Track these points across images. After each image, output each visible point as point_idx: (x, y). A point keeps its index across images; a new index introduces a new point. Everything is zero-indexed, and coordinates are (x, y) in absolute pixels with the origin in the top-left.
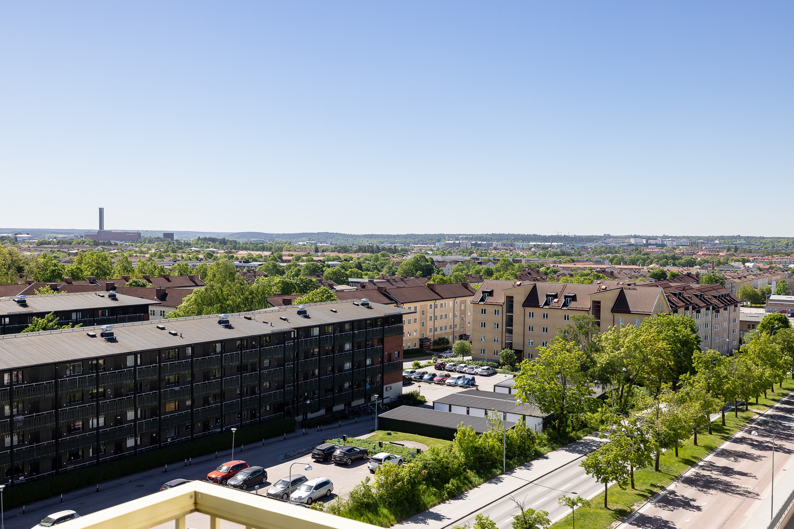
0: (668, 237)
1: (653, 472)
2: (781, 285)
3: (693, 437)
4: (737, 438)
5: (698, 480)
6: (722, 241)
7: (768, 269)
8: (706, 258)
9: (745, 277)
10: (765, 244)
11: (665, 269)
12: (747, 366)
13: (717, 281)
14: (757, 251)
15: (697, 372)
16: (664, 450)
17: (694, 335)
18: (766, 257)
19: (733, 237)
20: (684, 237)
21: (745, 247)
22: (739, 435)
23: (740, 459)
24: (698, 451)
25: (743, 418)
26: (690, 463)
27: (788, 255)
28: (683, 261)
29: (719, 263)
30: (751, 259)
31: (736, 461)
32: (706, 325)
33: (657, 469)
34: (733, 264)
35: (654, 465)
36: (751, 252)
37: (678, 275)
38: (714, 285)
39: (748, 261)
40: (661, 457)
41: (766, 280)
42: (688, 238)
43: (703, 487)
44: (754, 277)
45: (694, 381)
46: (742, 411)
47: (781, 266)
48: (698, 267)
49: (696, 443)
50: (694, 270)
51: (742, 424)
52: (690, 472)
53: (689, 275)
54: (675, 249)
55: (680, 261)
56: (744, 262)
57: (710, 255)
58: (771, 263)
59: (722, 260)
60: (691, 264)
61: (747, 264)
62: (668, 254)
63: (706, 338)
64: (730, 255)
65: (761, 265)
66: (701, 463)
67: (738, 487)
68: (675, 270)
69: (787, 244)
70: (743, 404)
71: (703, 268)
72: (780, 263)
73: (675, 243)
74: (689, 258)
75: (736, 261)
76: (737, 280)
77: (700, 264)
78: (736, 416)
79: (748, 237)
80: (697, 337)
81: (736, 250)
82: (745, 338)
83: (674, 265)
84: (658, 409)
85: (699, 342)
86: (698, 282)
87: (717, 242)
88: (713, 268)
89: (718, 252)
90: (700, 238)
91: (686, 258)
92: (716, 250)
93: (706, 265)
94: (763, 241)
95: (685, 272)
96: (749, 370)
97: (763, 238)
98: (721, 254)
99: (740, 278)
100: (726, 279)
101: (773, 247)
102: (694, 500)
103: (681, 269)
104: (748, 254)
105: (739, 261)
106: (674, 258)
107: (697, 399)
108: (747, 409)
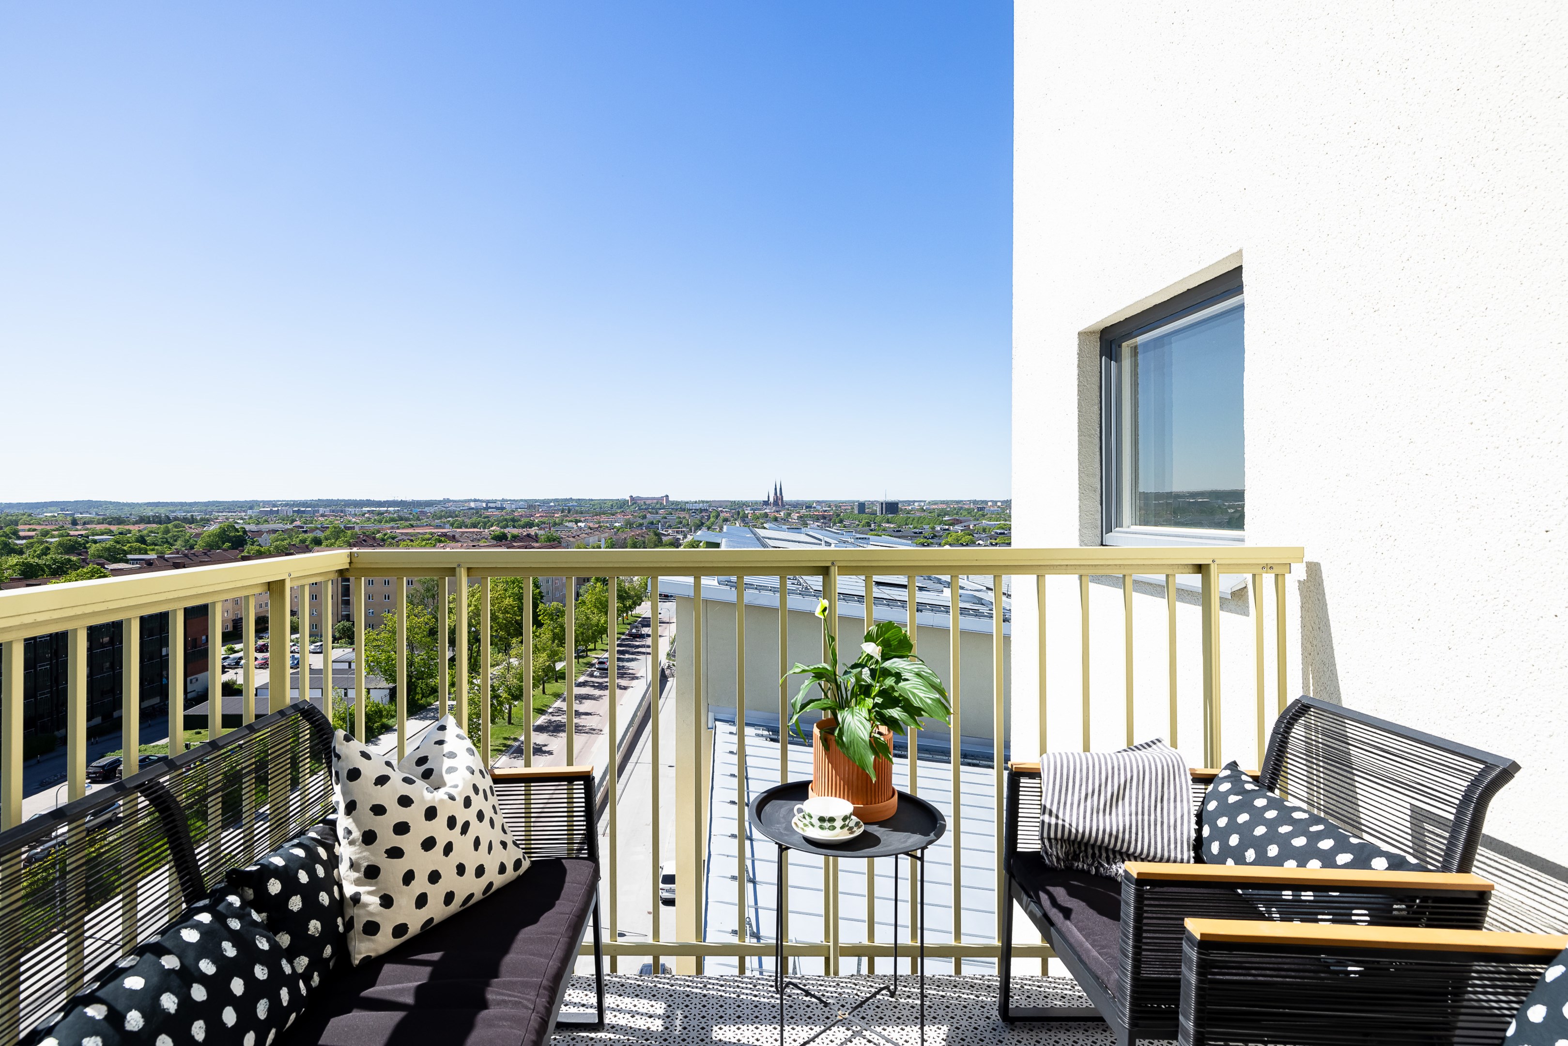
0: (507, 501)
1: (506, 726)
2: (609, 541)
3: (541, 687)
4: (580, 683)
5: (548, 726)
6: (557, 504)
7: (597, 528)
8: (543, 519)
9: (578, 536)
10: (594, 505)
11: (506, 531)
12: (586, 615)
13: (554, 540)
14: (587, 512)
15: (543, 624)
16: (516, 703)
17: (538, 591)
18: (595, 517)
19: (566, 500)
20: (522, 500)
21: (577, 508)
22: (582, 679)
23: (584, 701)
24: (546, 699)
25: (584, 663)
26: (541, 711)
27: (613, 515)
28: (522, 523)
29: (555, 524)
30: (582, 519)
31: (581, 703)
32: (548, 582)
33: (510, 722)
34: (567, 524)
35: (507, 719)
36: (582, 513)
37: (518, 536)
38: (552, 543)
39: (580, 521)
40: (514, 710)
41: (596, 538)
42: (526, 501)
43: (553, 732)
44: (586, 536)
45: (540, 634)
46: (583, 657)
47: (608, 525)
48: (536, 528)
49: (544, 692)
50: (533, 531)
51: (584, 669)
52: (542, 720)
53: (528, 535)
54: (514, 511)
55: (519, 523)
56: (577, 522)
57: (546, 516)
58: (600, 522)
59: (557, 520)
60: (530, 525)
61: (579, 524)
62: (508, 517)
63: (548, 593)
64: (564, 516)
65: (591, 525)
66: (550, 710)
67: (583, 726)
68: (515, 531)
69: (612, 505)
70: (583, 651)
71: (540, 529)
72: (607, 522)
73: (513, 506)
74: (527, 520)
75: (569, 521)
76: (571, 539)
77: (538, 525)
78: (578, 663)
79: (579, 500)
80: (540, 593)
81: (569, 512)
82: (581, 591)
83: (514, 527)
84: (509, 663)
85: (542, 597)
86: (537, 542)
87: (552, 504)
88: (550, 529)
89: (554, 513)
90: (536, 501)
91: (524, 520)
92: (550, 512)
93: (543, 526)
94: (592, 503)
95: (525, 534)
96: (588, 618)
97: (592, 500)
98: (556, 515)
99: (574, 537)
100: (562, 538)
101: (601, 508)
102: (545, 745)
103: (521, 530)
104: (580, 515)
105: (572, 521)
106: (514, 520)
107: (545, 650)
108: (587, 656)
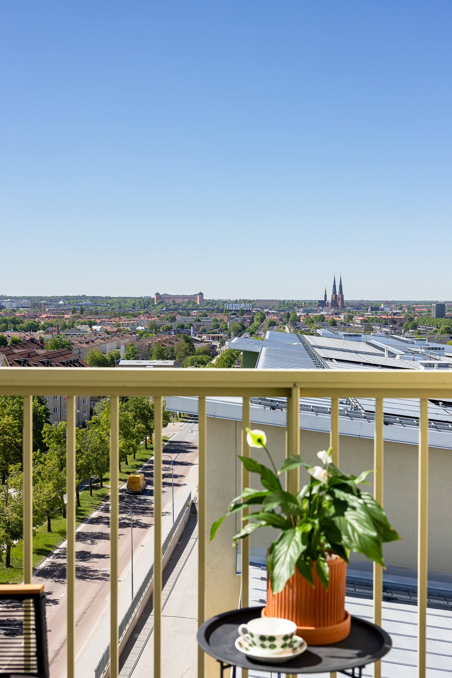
0: (7, 298)
1: (3, 569)
2: (130, 348)
3: (46, 523)
4: (93, 519)
5: (54, 571)
6: (67, 302)
7: (116, 332)
8: (50, 321)
9: (93, 341)
10: (112, 304)
11: (5, 334)
12: (100, 438)
13: (63, 347)
14: (104, 313)
15: (48, 448)
16: (15, 542)
17: (43, 407)
18: (114, 319)
19: (78, 298)
20: (24, 298)
21: (92, 308)
22: (95, 514)
23: (97, 541)
24: (51, 539)
25: (98, 496)
26: (43, 552)
27: (135, 316)
28: (24, 325)
29: (65, 327)
30: (98, 321)
31: (93, 543)
32: (55, 397)
33: (8, 565)
34: (79, 327)
35: (5, 561)
36: (97, 314)
37: (20, 341)
38: (61, 350)
39: (95, 324)
40: (13, 550)
41: (115, 344)
42: (29, 298)
43: (59, 577)
44: (102, 341)
45: (45, 459)
46: (97, 488)
47: (129, 329)
48: (41, 331)
49: (49, 530)
50: (38, 335)
51: (97, 502)
52: (45, 563)
53: (32, 340)
54: (15, 311)
55: (21, 325)
56: (91, 324)
57: (54, 318)
58: (119, 325)
59: (67, 323)
60: (34, 328)
61: (94, 327)
62: (7, 318)
63: (55, 410)
64: (75, 317)
65: (109, 328)
66: (56, 552)
67: (96, 571)
68: (16, 335)
69: (134, 305)
70: (97, 481)
71: (47, 333)
72: (128, 325)
73: (14, 305)
74: (31, 321)
75: (82, 324)
76: (84, 345)
77: (44, 328)
78: (91, 495)
79: (94, 297)
80: (45, 410)
81: (82, 311)
82: (96, 409)
83: (15, 330)
84: (7, 495)
85: (48, 415)
86: (42, 348)
87: (61, 302)
88: (59, 333)
89: (63, 314)
90: (42, 298)
91: (27, 322)
92: (60, 312)
93: (50, 329)
94: (110, 301)
95: (28, 338)
96: (103, 441)
97: (110, 298)
98: (66, 316)
99: (87, 343)
100: (73, 344)
101: (120, 308)
102: (49, 593)
103: (23, 334)
104: (95, 316)
105: (85, 324)
106: (14, 322)
107: (50, 479)
108: (102, 486)
